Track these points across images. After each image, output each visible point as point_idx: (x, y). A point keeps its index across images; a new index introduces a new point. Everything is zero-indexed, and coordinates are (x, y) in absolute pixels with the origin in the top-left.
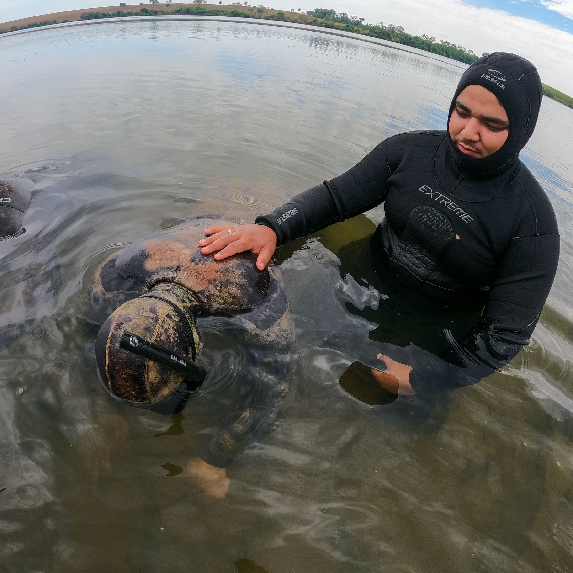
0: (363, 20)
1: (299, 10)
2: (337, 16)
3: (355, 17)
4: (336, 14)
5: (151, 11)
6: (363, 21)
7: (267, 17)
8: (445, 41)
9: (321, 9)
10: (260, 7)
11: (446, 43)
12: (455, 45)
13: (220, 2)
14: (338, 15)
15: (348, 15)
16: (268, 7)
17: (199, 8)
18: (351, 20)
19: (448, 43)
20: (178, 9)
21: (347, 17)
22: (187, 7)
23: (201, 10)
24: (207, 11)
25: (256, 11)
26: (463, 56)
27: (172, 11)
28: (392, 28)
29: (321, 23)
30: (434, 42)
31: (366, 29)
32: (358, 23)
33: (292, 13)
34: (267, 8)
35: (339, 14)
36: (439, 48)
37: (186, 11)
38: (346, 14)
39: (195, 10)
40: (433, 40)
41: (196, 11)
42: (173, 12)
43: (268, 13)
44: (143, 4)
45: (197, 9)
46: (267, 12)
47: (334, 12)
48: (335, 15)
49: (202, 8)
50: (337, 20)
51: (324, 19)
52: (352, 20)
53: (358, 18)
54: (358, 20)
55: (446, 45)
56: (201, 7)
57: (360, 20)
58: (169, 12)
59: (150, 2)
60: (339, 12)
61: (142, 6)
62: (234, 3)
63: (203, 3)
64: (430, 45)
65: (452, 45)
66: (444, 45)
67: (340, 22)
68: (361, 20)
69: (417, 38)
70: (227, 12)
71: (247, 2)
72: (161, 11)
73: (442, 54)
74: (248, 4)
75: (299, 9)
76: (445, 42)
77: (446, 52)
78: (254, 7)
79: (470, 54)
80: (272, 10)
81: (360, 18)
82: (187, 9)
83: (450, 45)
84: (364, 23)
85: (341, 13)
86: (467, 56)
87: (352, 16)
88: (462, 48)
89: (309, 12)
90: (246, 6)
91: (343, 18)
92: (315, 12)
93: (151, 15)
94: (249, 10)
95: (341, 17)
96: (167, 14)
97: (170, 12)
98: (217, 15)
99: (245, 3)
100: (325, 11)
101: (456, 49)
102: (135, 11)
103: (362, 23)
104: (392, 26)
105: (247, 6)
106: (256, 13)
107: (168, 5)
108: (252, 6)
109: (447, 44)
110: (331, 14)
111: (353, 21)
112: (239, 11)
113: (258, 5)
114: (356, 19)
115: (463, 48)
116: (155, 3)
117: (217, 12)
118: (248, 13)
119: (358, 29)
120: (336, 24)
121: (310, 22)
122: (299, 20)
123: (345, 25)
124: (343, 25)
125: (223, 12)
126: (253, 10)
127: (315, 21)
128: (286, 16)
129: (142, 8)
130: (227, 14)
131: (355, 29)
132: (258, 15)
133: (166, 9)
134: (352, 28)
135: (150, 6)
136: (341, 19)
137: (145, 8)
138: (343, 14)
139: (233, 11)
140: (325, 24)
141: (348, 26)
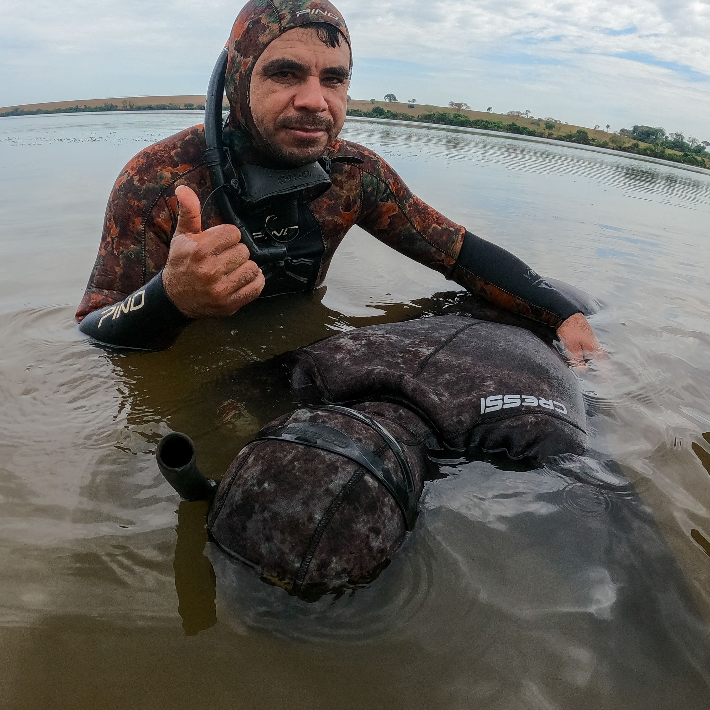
0: (707, 145)
1: (608, 126)
2: (667, 137)
3: (694, 140)
4: (666, 135)
5: (388, 112)
6: (707, 147)
7: (561, 136)
9: (642, 127)
10: (548, 120)
13: (489, 109)
14: (669, 136)
15: (684, 137)
17: (460, 116)
18: (689, 145)
20: (427, 113)
21: (682, 139)
22: (441, 113)
23: (462, 119)
24: (471, 121)
25: (543, 126)
27: (418, 116)
29: (645, 150)
32: (700, 151)
34: (558, 122)
35: (670, 134)
37: (439, 118)
38: (681, 135)
39: (452, 117)
41: (455, 120)
42: (420, 117)
43: (561, 130)
44: (375, 100)
45: (456, 116)
46: (560, 128)
47: (662, 131)
48: (664, 137)
49: (464, 116)
50: (667, 145)
51: (646, 142)
53: (700, 142)
54: (700, 145)
56: (462, 114)
57: (702, 145)
58: (414, 117)
59: (385, 98)
60: (670, 132)
61: (373, 102)
62: (511, 112)
63: (464, 108)
67: (672, 148)
68: (705, 145)
70: (500, 125)
71: (529, 111)
72: (402, 114)
74: (529, 115)
75: (608, 125)
78: (540, 120)
80: (566, 126)
81: (703, 142)
82: (442, 115)
85: (673, 134)
87: (689, 138)
89: (623, 131)
90: (526, 117)
91: (677, 142)
92: (633, 131)
93: (388, 118)
94: (532, 123)
95: (673, 140)
97: (416, 116)
98: (486, 128)
99: (525, 112)
100: (647, 129)
102: (364, 110)
103: (706, 150)
105: (528, 117)
106: (544, 130)
107: (411, 106)
108: (536, 118)
110: (657, 135)
111: (692, 145)
112: (519, 124)
113: (546, 117)
114: (696, 142)
116: (392, 101)
117: (486, 124)
118: (531, 128)
119: (703, 160)
120: (668, 151)
121: (629, 148)
122: (610, 144)
123: (683, 154)
124: (679, 153)
125: (495, 124)
126: (538, 125)
127: (636, 146)
128: (590, 137)
129: (374, 106)
130: (500, 128)
131: (699, 160)
132: (547, 132)
133: (410, 112)
134: (694, 158)
135: (386, 104)
136: (674, 143)
137: (379, 107)
138: (677, 135)
139: (511, 124)
140: (652, 151)
141: (687, 155)
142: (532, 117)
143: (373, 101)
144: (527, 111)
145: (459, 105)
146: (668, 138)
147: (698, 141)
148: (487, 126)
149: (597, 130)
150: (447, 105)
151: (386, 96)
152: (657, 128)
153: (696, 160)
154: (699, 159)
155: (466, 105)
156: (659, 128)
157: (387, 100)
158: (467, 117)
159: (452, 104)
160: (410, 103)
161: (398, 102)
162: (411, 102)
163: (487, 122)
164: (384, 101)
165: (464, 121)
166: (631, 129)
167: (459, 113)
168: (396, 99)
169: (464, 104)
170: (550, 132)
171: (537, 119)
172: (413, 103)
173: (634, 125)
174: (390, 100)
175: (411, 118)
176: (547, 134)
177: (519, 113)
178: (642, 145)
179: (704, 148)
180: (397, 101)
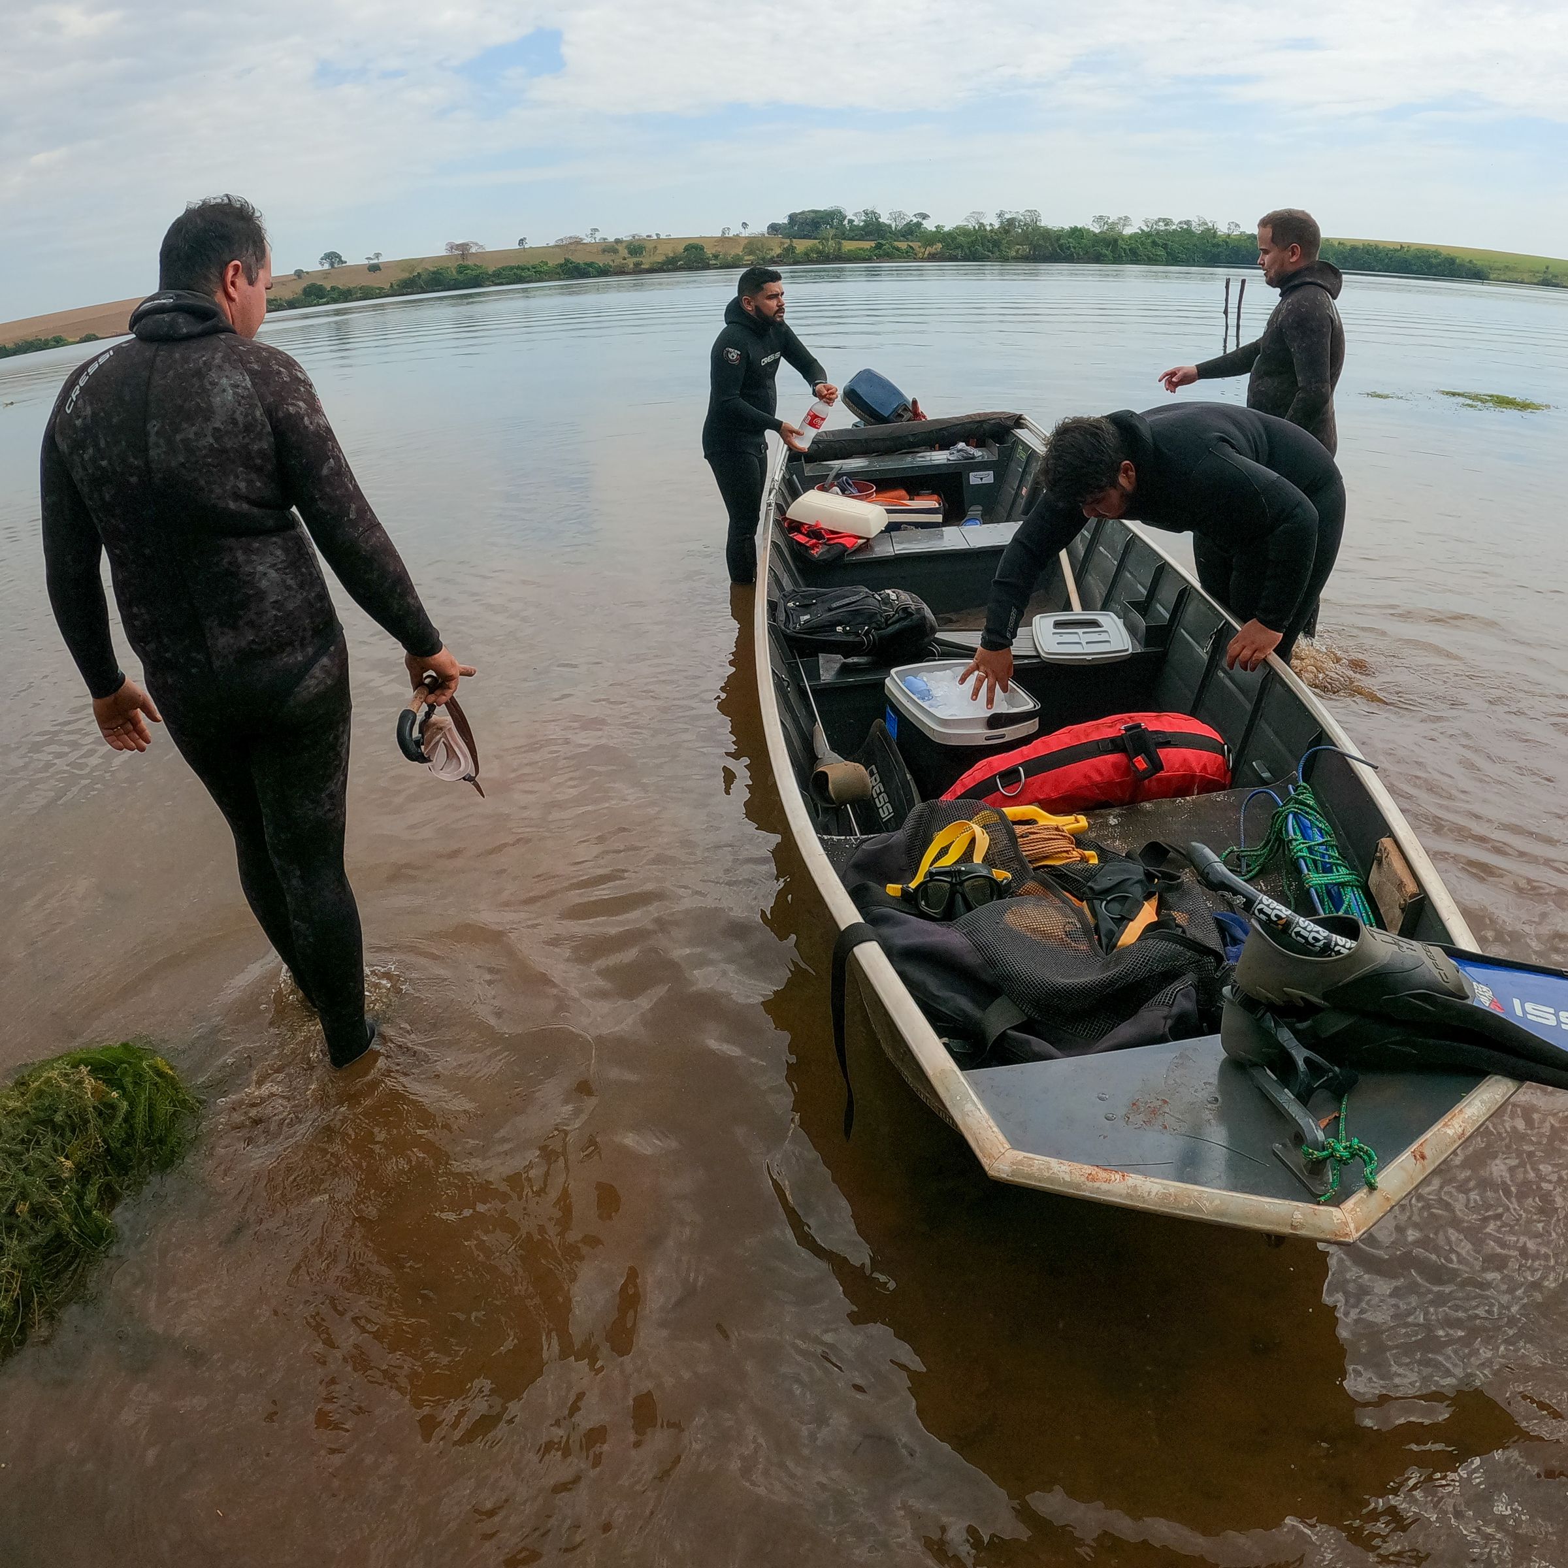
0: (924, 218)
1: (745, 225)
2: (851, 221)
3: (900, 215)
4: (848, 218)
5: (334, 289)
6: (924, 222)
7: (659, 263)
8: (1156, 218)
9: (803, 213)
10: (632, 239)
11: (1161, 224)
12: (1188, 223)
13: (521, 241)
14: (853, 218)
15: (880, 214)
16: (657, 235)
17: (466, 267)
18: (890, 226)
19: (1167, 222)
20: (405, 275)
21: (877, 219)
22: (432, 269)
23: (474, 273)
24: (490, 273)
25: (624, 252)
26: (1217, 245)
27: (391, 284)
28: (1008, 220)
29: (806, 254)
30: (1128, 231)
31: (931, 244)
32: (912, 231)
33: (723, 240)
34: (656, 238)
35: (855, 215)
36: (1142, 244)
37: (434, 278)
38: (874, 213)
39: (455, 274)
40: (1124, 225)
41: (461, 277)
42: (395, 286)
43: (658, 252)
44: (303, 270)
45: (462, 269)
46: (656, 248)
47: (841, 212)
48: (846, 222)
49: (475, 265)
50: (851, 234)
51: (813, 239)
52: (893, 226)
53: (911, 215)
54: (912, 221)
55: (1163, 228)
56: (470, 263)
57: (915, 220)
58: (383, 289)
59: (321, 263)
60: (854, 211)
61: (299, 276)
62: (562, 240)
63: (474, 251)
64: (1116, 241)
65: (1180, 223)
66: (1158, 233)
67: (861, 238)
68: (920, 220)
69: (1076, 233)
70: (545, 269)
71: (596, 230)
72: (360, 289)
73: (1157, 255)
74: (598, 236)
75: (744, 223)
76: (1157, 223)
77: (1165, 246)
78: (618, 241)
79: (1235, 233)
80: (669, 240)
81: (915, 215)
82: (434, 273)
83: (1174, 227)
84: (929, 225)
85: (859, 212)
86: (1227, 243)
87: (891, 213)
88: (1206, 224)
89: (774, 228)
90: (594, 241)
91: (868, 226)
92: (789, 223)
94: (604, 251)
95: (862, 224)
96: (379, 293)
97: (388, 287)
99: (590, 232)
100: (813, 215)
101: (1193, 232)
102: (286, 295)
104: (1008, 216)
105: (597, 241)
106: (625, 259)
107: (374, 268)
108: (611, 239)
109: (1165, 225)
110: (832, 221)
111: (896, 226)
112: (579, 259)
113: (628, 234)
114: (904, 219)
115: (1210, 225)
116: (336, 266)
117: (519, 272)
118: (602, 261)
119: (911, 247)
120: (848, 246)
121: (778, 256)
122: (746, 258)
123: (873, 244)
124: (868, 245)
125: (534, 268)
126: (615, 251)
127: (790, 250)
128: (709, 252)
129: (304, 284)
130: (546, 273)
131: (903, 248)
132: (631, 262)
133: (374, 281)
134: (894, 248)
135: (325, 275)
136: (863, 228)
137: (313, 285)
138: (867, 214)
139: (562, 261)
140: (819, 252)
141: (882, 245)
142: (605, 239)
143: (299, 274)
144: (592, 230)
145: (464, 247)
146: (854, 221)
147: (907, 215)
148: (521, 276)
149: (727, 235)
150: (443, 252)
151: (322, 259)
152: (831, 209)
153: (898, 249)
154: (903, 245)
155: (476, 244)
156: (834, 208)
157: (327, 266)
158: (481, 267)
159: (452, 247)
160: (372, 262)
161: (347, 264)
162: (372, 259)
163: (518, 268)
164: (320, 268)
165: (478, 276)
166: (786, 221)
167: (466, 263)
168: (343, 259)
169: (473, 243)
170: (635, 260)
171: (613, 240)
172: (375, 261)
173: (789, 213)
174: (332, 265)
175: (378, 291)
176: (631, 266)
177: (577, 238)
178: (801, 245)
179: (919, 225)
180: (346, 262)
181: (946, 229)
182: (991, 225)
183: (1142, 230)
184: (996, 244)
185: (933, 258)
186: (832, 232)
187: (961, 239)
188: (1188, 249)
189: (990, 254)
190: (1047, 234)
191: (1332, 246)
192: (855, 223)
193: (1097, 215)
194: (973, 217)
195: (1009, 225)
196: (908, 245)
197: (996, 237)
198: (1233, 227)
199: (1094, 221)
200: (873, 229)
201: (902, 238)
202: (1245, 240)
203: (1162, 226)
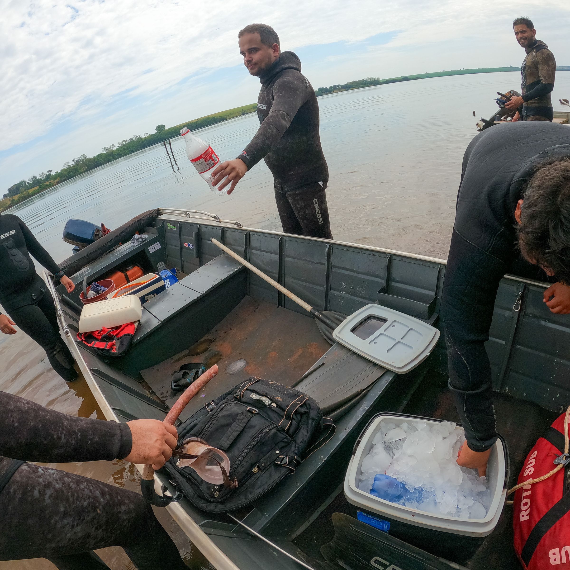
181: (59, 172)
182: (72, 165)
183: (119, 147)
184: (76, 170)
185: (58, 183)
186: (24, 189)
187: (65, 173)
188: (135, 147)
189: (75, 174)
190: (90, 160)
191: (177, 128)
192: (30, 183)
193: (103, 148)
194: (66, 165)
195: (77, 163)
196: (49, 182)
197: (75, 168)
198: (146, 134)
199: (103, 150)
200: (36, 182)
201: (46, 181)
202: (151, 137)
203: (124, 143)
